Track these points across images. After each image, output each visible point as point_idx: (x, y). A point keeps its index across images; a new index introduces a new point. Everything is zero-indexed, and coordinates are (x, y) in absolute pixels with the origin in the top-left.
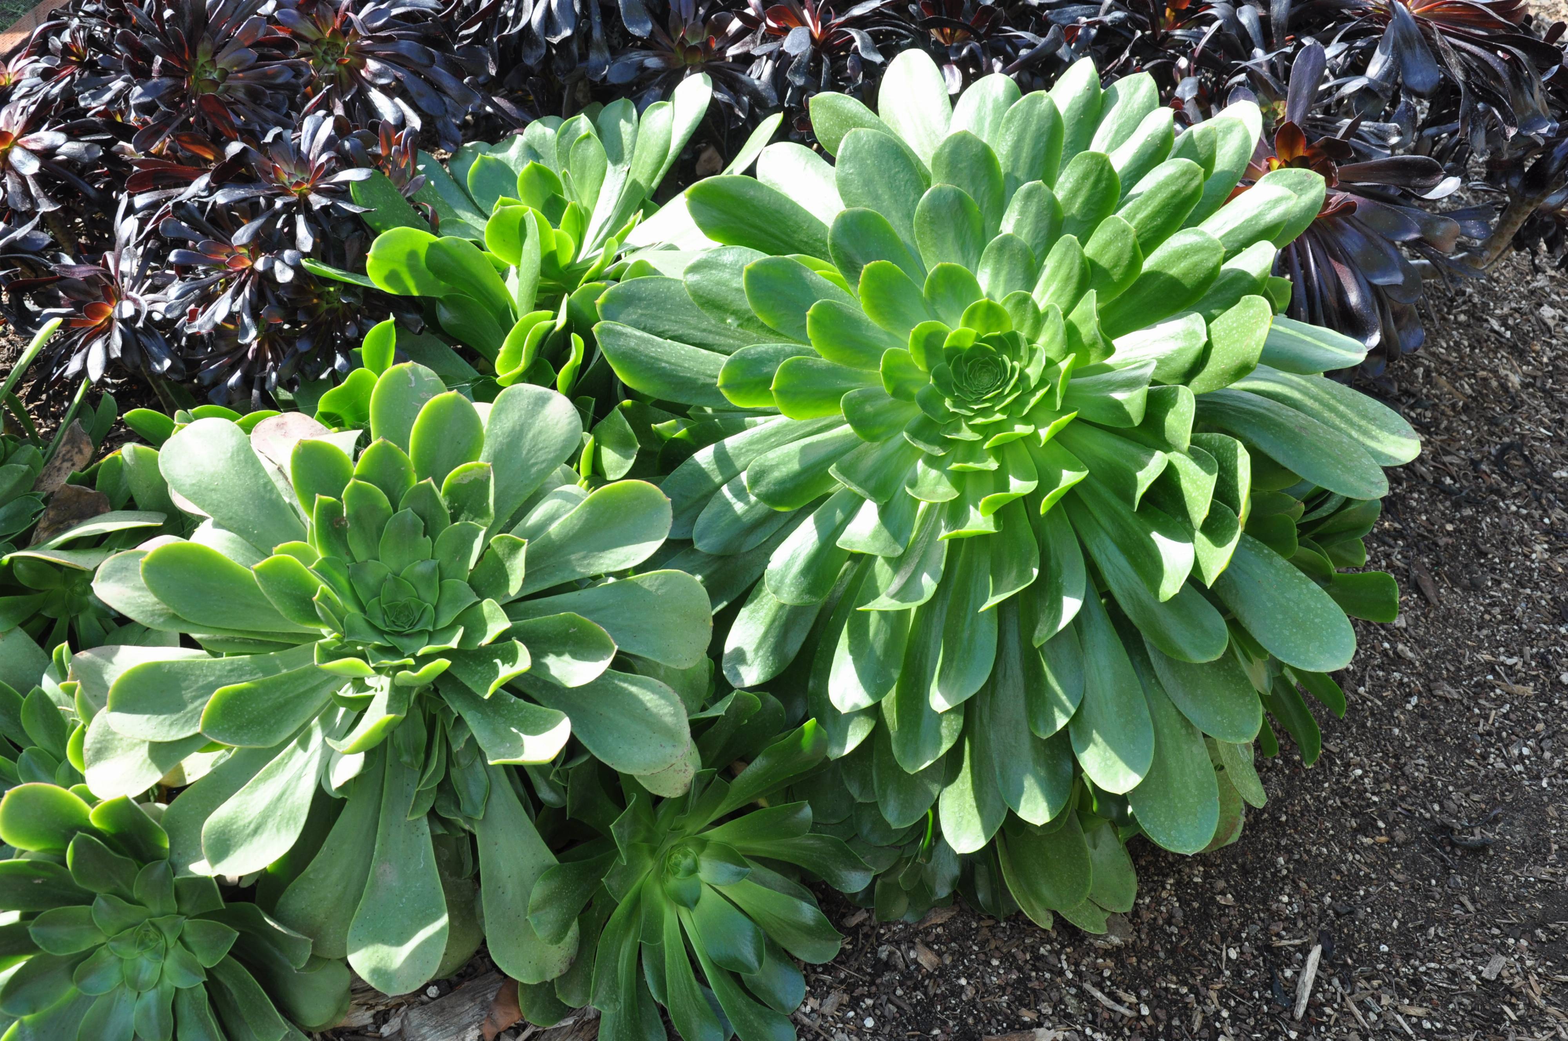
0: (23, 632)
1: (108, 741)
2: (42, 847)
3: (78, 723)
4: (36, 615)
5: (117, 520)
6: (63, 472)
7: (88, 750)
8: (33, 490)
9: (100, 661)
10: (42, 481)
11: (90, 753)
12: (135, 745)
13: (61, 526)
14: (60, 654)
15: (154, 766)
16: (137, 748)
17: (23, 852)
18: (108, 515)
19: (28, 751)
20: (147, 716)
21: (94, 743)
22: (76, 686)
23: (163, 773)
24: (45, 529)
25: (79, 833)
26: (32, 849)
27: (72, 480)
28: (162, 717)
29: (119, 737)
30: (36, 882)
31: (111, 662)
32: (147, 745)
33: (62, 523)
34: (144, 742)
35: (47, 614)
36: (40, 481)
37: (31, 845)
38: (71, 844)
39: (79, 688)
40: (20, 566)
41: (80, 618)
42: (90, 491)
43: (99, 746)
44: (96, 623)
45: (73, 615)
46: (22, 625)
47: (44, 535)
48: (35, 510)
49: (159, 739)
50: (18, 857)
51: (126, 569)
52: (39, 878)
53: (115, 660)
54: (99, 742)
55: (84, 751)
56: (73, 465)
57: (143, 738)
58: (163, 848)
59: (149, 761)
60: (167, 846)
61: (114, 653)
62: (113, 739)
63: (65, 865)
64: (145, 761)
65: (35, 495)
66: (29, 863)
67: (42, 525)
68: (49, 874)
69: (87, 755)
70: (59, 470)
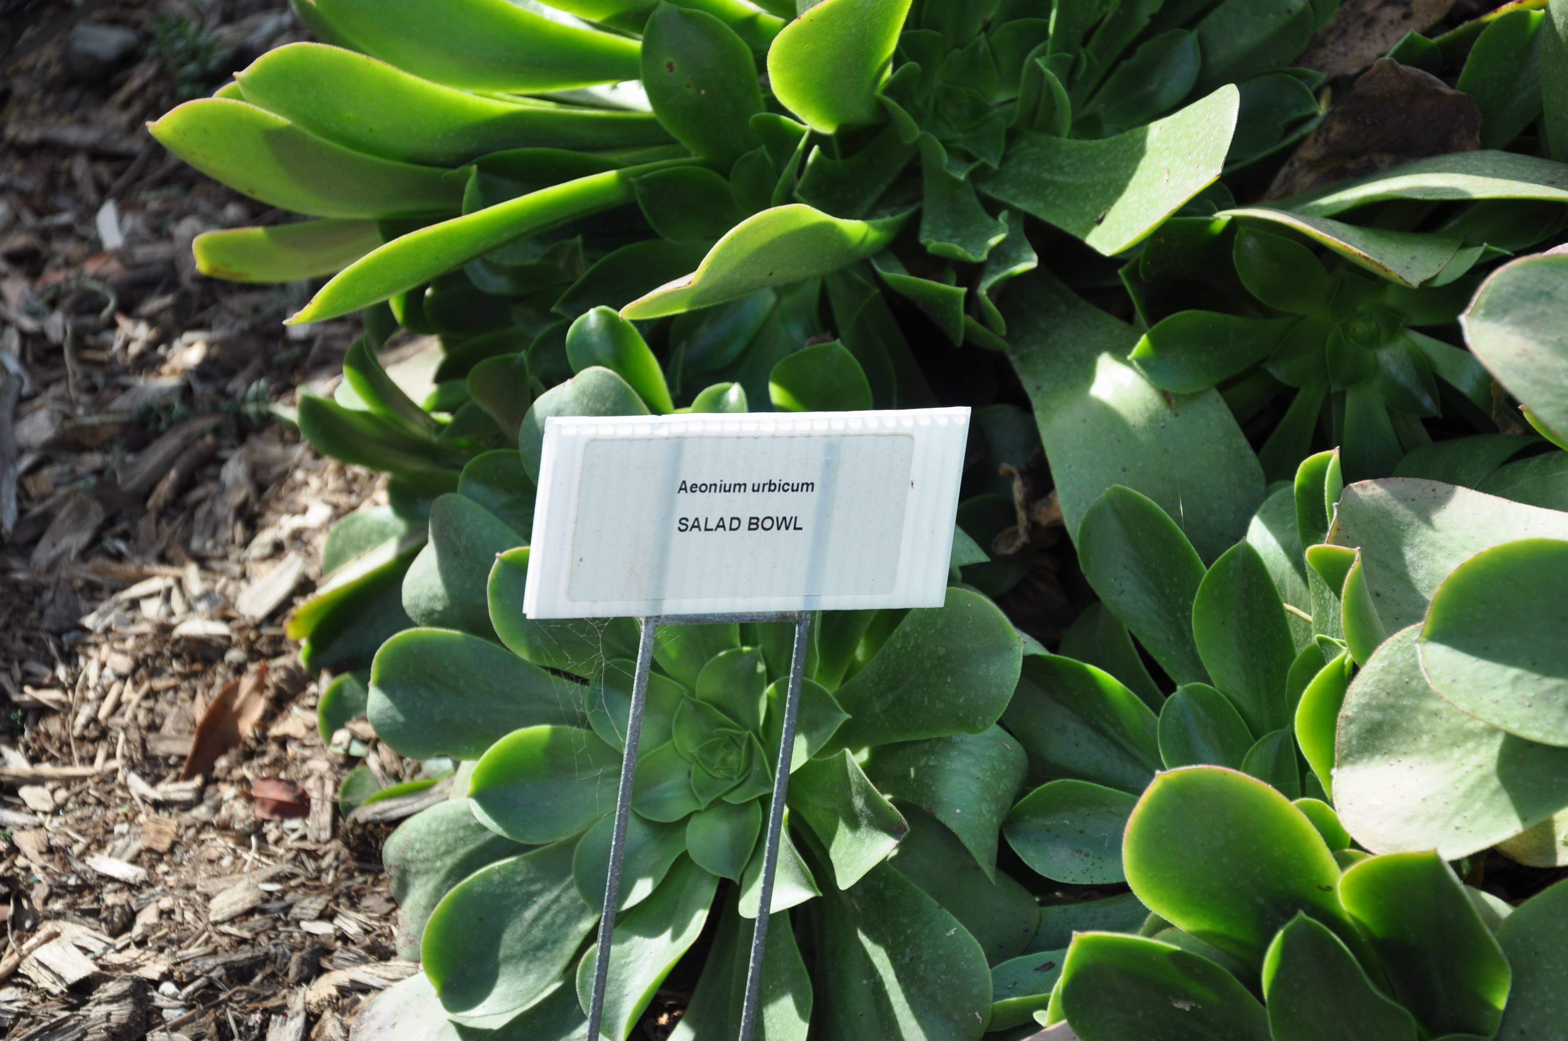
0: (1223, 405)
1: (1401, 709)
2: (1205, 925)
3: (1336, 649)
4: (1255, 370)
5: (1495, 175)
6: (1377, 30)
7: (1350, 721)
8: (1297, 63)
9: (1402, 512)
10: (1322, 45)
11: (1353, 728)
12: (1470, 735)
13: (1351, 165)
14: (1318, 475)
15: (1504, 799)
16: (1470, 745)
17: (1161, 925)
18: (1474, 157)
19: (1189, 692)
20: (1513, 672)
21: (1368, 706)
22: (1350, 561)
23: (1524, 819)
24: (1311, 165)
25: (1301, 914)
26: (1183, 925)
27: (1406, 54)
28: (1551, 683)
29: (1433, 705)
30: (1179, 1005)
31: (1428, 521)
32: (1498, 742)
33: (1353, 156)
34: (1493, 731)
35: (1280, 372)
36: (1319, 43)
37: (1183, 914)
38: (1279, 936)
39: (1356, 565)
40: (1250, 243)
41: (1349, 400)
42: (1444, 88)
43: (1377, 716)
44: (1383, 420)
45: (1335, 388)
46: (1222, 388)
47: (1306, 179)
48: (1295, 115)
49: (1535, 734)
50: (1151, 934)
51: (1549, 296)
52: (1187, 998)
53: (1440, 518)
54: (1381, 708)
55: (1340, 722)
56: (1407, 16)
57: (1496, 722)
58: (1490, 1007)
59: (1495, 782)
60: (1501, 1003)
61: (1440, 501)
62: (1415, 709)
63: (1254, 985)
64: (1484, 780)
65: (1301, 76)
66: (1174, 955)
67: (1308, 153)
68: (1211, 996)
69: (1344, 733)
70: (1370, 22)
